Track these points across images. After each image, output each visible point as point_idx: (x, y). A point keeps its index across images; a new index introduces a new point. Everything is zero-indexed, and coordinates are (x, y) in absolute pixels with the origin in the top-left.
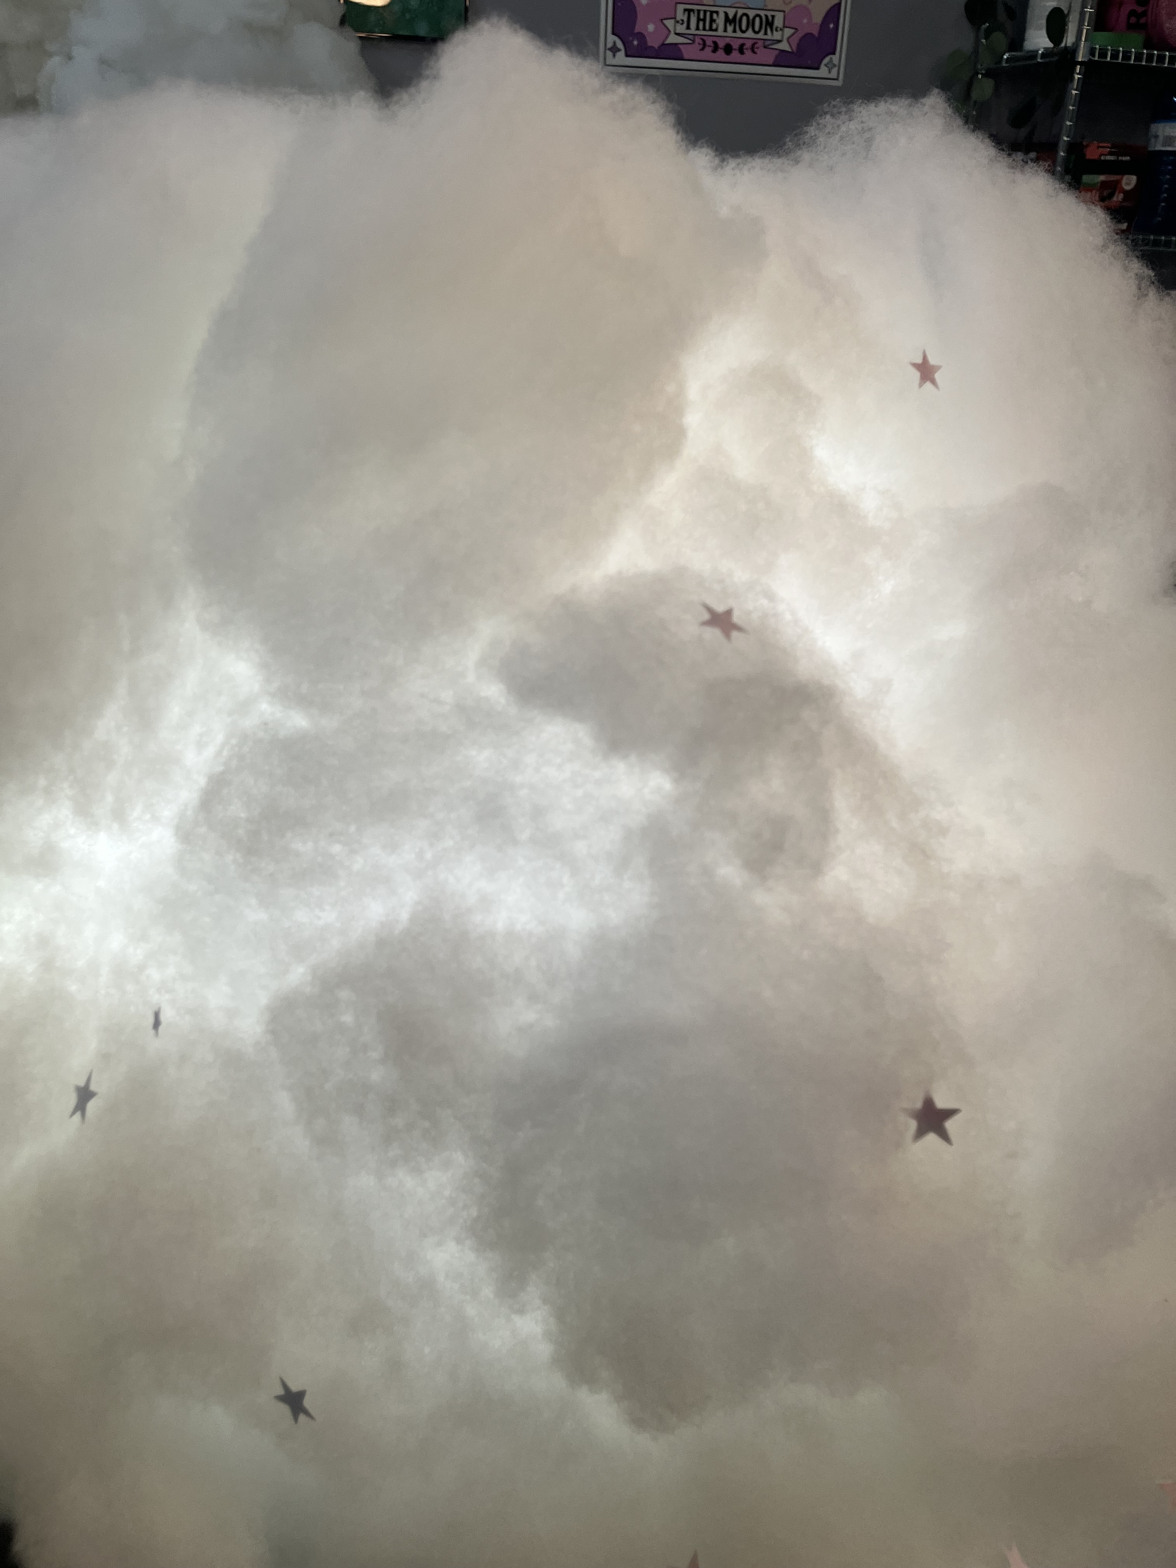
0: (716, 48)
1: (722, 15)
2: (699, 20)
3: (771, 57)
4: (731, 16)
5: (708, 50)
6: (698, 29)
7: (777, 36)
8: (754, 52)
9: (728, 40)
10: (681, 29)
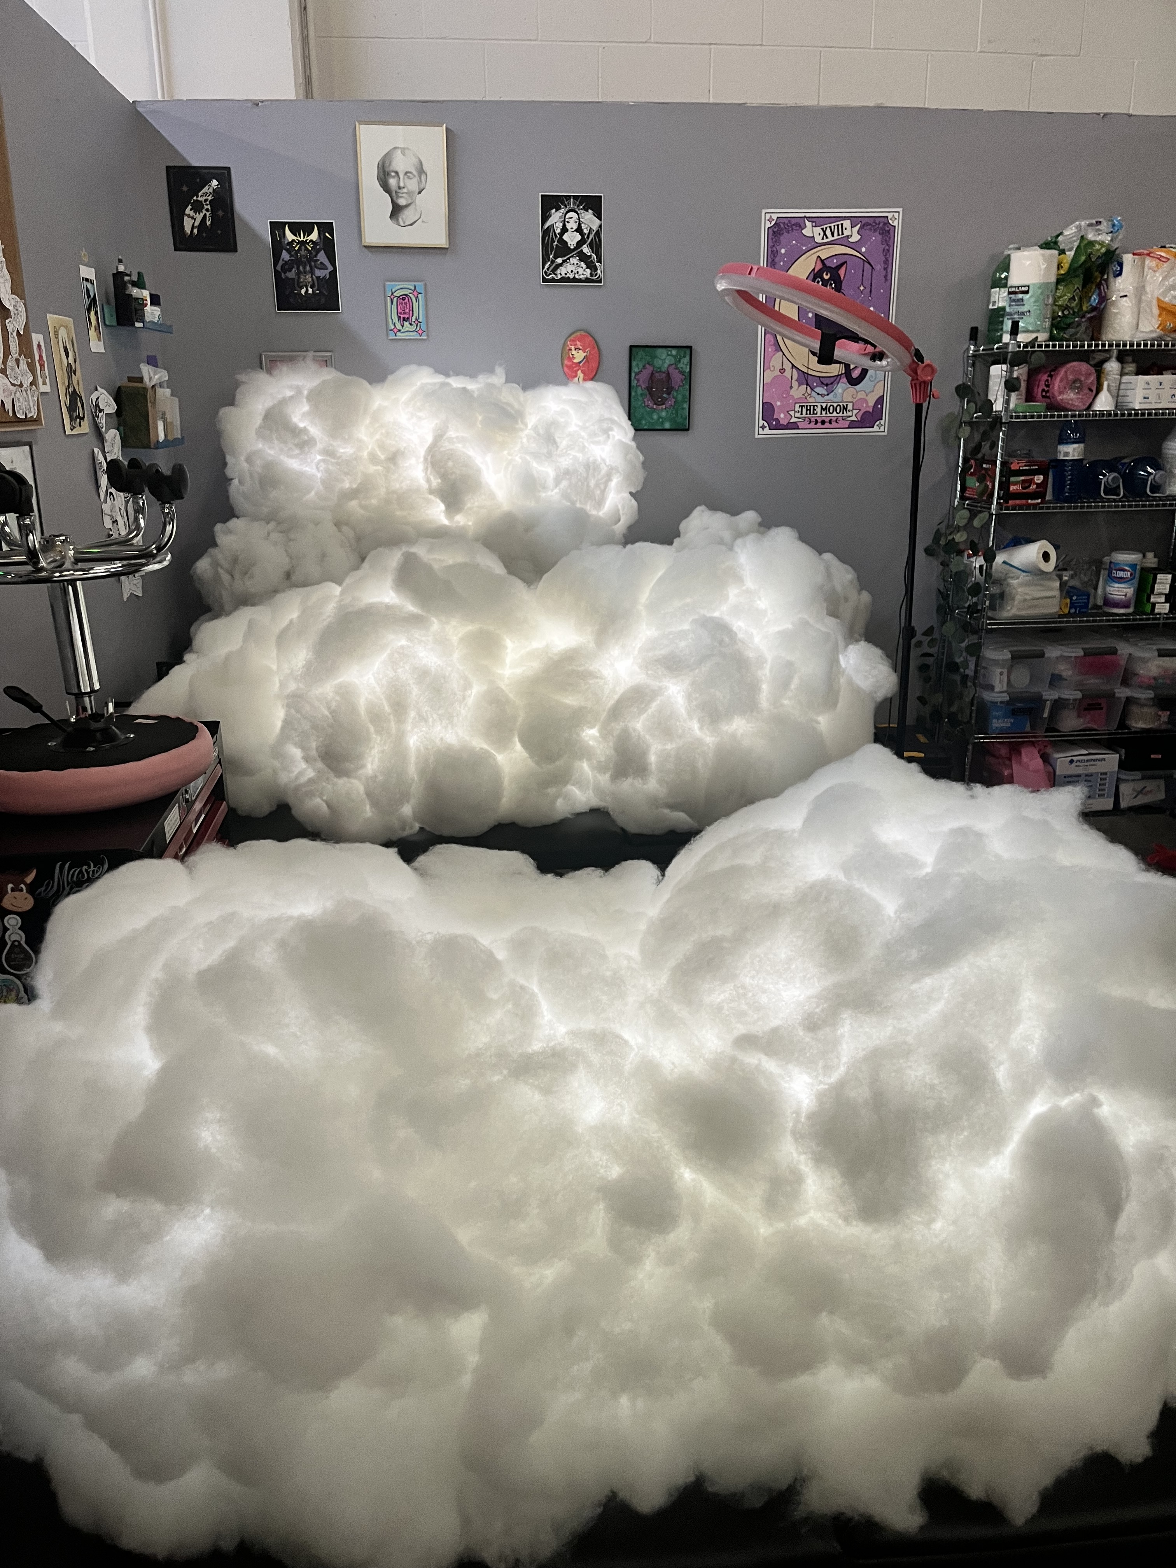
0: (816, 422)
1: (819, 407)
2: (807, 410)
3: (847, 424)
4: (824, 407)
5: (813, 424)
6: (807, 414)
7: (850, 414)
8: (837, 422)
9: (823, 418)
10: (798, 415)
